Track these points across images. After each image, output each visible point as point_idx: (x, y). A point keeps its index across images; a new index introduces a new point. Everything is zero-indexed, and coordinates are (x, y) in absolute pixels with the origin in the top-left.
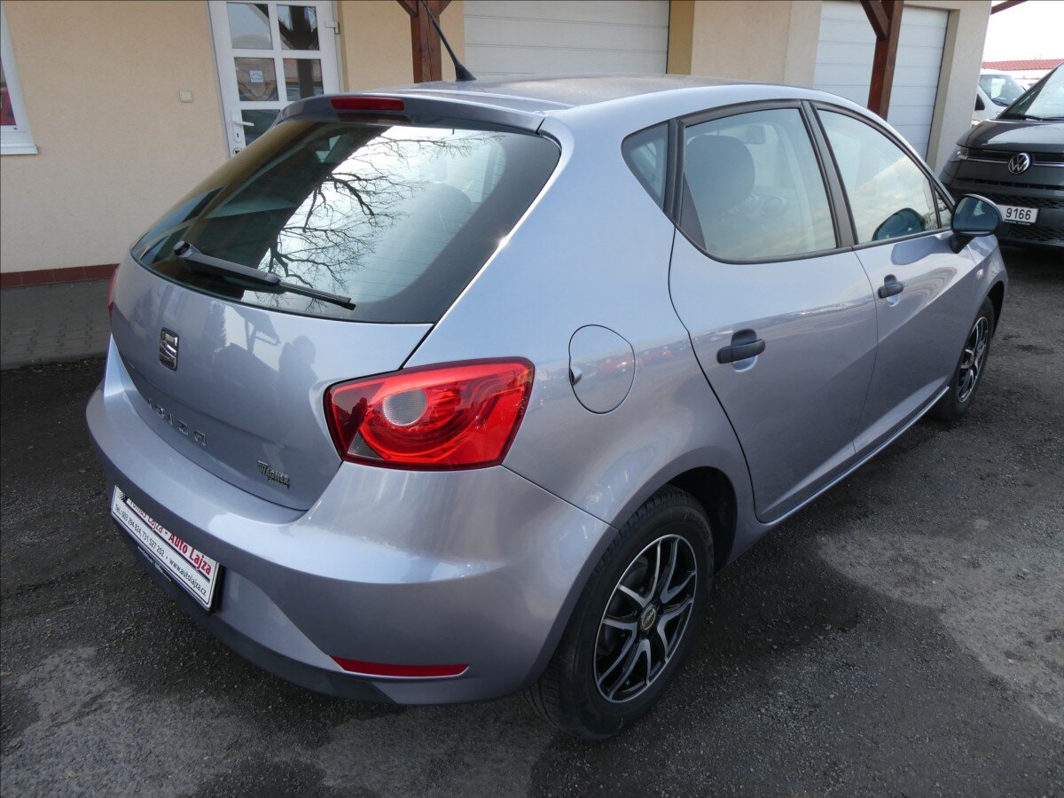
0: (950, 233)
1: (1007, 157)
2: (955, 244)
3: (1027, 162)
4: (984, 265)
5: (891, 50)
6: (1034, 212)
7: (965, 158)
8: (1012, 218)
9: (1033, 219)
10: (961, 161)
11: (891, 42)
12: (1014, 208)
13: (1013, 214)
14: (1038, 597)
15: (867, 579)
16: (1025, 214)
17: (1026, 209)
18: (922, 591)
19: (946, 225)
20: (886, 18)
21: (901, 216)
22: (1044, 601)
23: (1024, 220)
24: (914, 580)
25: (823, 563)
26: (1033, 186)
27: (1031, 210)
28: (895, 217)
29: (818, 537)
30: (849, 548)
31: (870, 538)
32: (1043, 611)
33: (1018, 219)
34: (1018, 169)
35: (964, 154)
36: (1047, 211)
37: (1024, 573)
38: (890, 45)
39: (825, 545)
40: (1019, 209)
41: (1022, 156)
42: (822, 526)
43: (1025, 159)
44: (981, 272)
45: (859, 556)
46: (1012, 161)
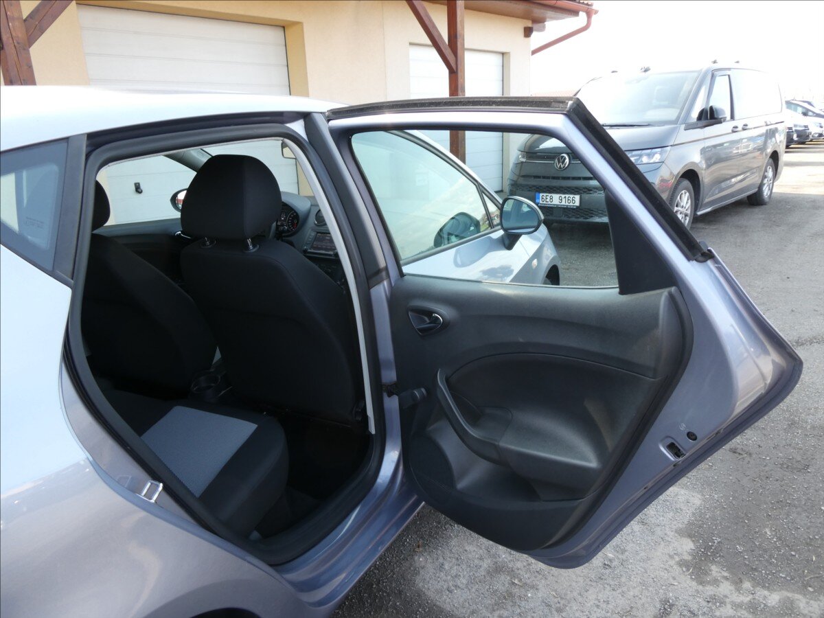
0: (501, 232)
1: (552, 158)
2: (507, 242)
3: (567, 160)
4: (538, 254)
5: (460, 81)
6: (577, 198)
7: (524, 160)
8: (563, 203)
9: (577, 203)
10: (522, 162)
11: (460, 74)
12: (563, 196)
13: (564, 200)
14: (625, 589)
15: (464, 608)
16: (571, 199)
17: (572, 196)
18: (519, 611)
19: (497, 225)
20: (453, 56)
21: (457, 220)
22: (631, 593)
23: (571, 204)
24: (510, 595)
25: (419, 594)
26: (574, 178)
27: (575, 196)
28: (452, 221)
29: (416, 558)
30: (447, 566)
31: (467, 548)
32: (632, 608)
33: (567, 204)
34: (562, 166)
35: (523, 157)
36: (586, 196)
37: (610, 560)
38: (459, 78)
39: (423, 568)
40: (567, 196)
41: (563, 156)
42: (421, 542)
43: (565, 159)
44: (535, 262)
45: (457, 576)
46: (556, 160)
